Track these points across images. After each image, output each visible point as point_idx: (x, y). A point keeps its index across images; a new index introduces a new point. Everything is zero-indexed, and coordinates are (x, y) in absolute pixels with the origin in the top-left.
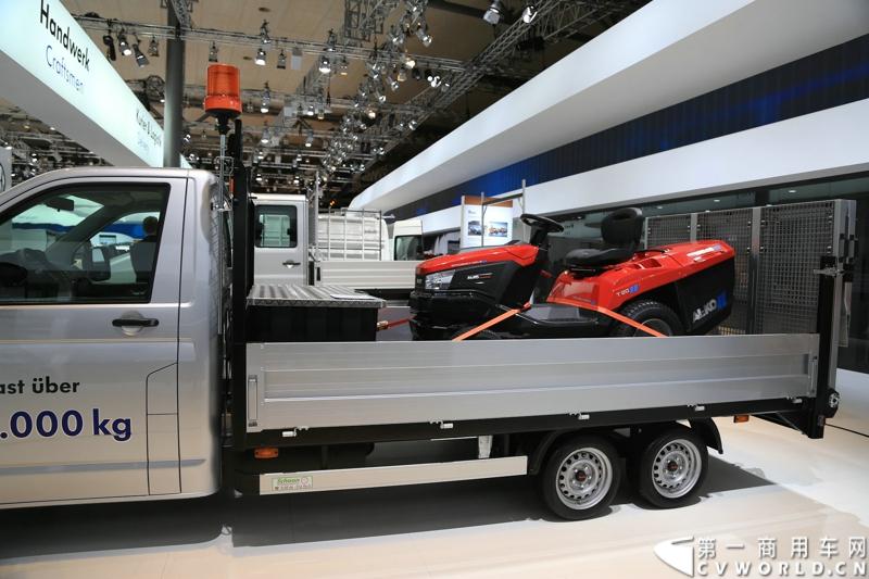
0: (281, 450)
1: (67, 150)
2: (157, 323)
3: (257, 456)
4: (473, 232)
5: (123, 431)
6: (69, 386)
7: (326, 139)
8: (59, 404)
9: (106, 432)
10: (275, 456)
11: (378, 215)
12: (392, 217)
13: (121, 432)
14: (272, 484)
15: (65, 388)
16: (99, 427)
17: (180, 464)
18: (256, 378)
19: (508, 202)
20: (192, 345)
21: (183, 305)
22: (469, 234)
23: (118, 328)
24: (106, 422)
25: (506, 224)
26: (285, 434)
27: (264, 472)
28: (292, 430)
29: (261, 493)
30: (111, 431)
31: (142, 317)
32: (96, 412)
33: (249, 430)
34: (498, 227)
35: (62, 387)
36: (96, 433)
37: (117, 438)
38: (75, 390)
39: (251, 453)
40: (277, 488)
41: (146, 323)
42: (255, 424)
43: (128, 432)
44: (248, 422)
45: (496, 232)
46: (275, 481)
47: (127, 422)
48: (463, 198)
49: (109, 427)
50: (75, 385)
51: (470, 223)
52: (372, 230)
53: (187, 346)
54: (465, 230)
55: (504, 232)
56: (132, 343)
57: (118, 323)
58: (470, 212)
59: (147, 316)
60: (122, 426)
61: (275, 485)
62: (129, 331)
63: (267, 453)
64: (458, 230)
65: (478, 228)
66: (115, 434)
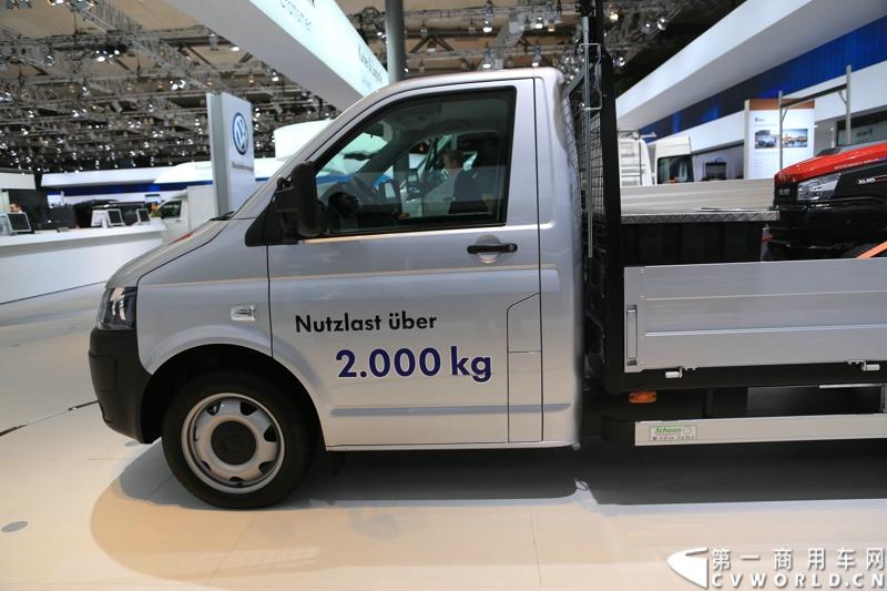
0: (660, 394)
1: (287, 101)
2: (515, 247)
3: (632, 401)
4: (761, 145)
5: (483, 370)
6: (426, 322)
7: (555, 56)
8: (416, 340)
9: (465, 372)
10: (654, 400)
11: (636, 135)
12: (653, 135)
13: (480, 372)
14: (649, 433)
15: (421, 323)
16: (458, 366)
17: (542, 408)
18: (635, 307)
19: (808, 102)
20: (556, 272)
21: (543, 227)
22: (756, 147)
23: (474, 256)
24: (464, 360)
25: (806, 130)
26: (669, 375)
27: (639, 420)
28: (677, 370)
29: (637, 444)
30: (469, 369)
31: (498, 241)
32: (454, 350)
33: (628, 369)
34: (795, 136)
35: (418, 322)
36: (455, 373)
37: (476, 379)
38: (432, 326)
39: (626, 396)
40: (655, 439)
41: (505, 249)
42: (634, 363)
43: (488, 372)
44: (626, 361)
45: (793, 142)
46: (653, 430)
47: (487, 361)
48: (747, 103)
49: (468, 366)
50: (432, 320)
51: (757, 134)
52: (630, 153)
53: (550, 274)
54: (751, 142)
55: (802, 142)
56: (489, 273)
57: (473, 250)
58: (756, 119)
59: (504, 240)
60: (481, 366)
61: (653, 435)
62: (487, 258)
63: (645, 398)
64: (741, 144)
65: (767, 140)
66: (474, 374)
